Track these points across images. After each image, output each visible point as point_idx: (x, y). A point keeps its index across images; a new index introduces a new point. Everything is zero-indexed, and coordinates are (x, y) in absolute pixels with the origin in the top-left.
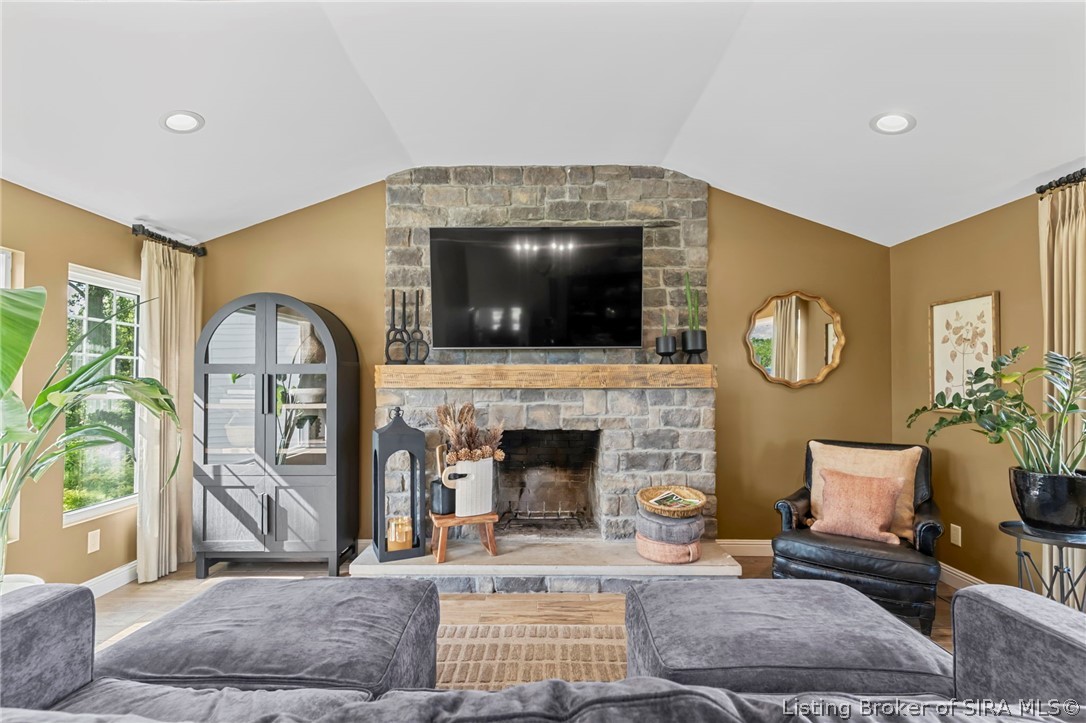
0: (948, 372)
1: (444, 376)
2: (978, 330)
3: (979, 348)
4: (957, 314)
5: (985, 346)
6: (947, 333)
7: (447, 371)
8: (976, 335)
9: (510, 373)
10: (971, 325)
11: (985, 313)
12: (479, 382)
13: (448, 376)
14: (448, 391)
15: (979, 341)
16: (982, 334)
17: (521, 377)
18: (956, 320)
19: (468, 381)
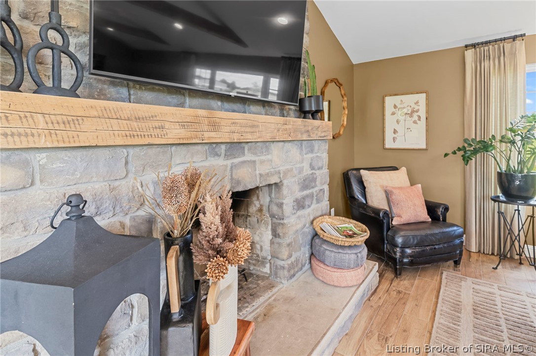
0: (395, 130)
1: (135, 124)
2: (415, 110)
3: (415, 118)
4: (401, 101)
5: (419, 117)
6: (394, 110)
7: (141, 114)
8: (413, 112)
9: (223, 123)
10: (411, 107)
11: (419, 101)
12: (189, 134)
13: (142, 125)
14: (131, 151)
15: (415, 115)
16: (417, 111)
17: (233, 128)
18: (401, 104)
19: (175, 133)
